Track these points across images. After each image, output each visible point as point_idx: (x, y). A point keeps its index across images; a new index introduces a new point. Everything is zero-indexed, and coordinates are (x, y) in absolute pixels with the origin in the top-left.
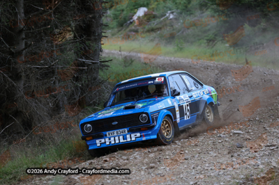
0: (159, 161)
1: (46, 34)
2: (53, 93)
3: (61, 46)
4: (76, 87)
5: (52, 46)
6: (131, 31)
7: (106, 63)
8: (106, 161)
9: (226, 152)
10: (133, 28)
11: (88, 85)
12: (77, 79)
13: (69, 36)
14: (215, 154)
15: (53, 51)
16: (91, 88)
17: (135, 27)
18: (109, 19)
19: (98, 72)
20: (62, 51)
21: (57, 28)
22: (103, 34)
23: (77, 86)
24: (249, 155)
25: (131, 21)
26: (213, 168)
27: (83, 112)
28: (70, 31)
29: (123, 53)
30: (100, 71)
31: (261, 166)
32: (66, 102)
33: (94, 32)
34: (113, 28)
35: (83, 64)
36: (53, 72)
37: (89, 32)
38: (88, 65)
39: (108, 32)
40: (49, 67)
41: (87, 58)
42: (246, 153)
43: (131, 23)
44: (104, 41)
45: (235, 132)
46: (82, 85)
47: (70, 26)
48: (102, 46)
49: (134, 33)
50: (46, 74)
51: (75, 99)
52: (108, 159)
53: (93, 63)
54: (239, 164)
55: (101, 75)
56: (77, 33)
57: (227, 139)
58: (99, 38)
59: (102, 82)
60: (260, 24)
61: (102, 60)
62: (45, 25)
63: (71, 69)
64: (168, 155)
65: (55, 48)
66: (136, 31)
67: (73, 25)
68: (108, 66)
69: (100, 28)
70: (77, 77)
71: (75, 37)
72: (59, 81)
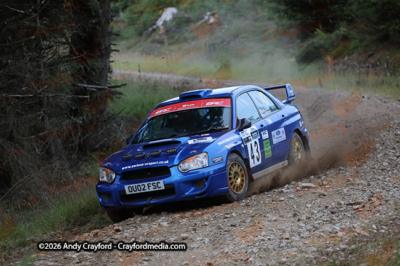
0: (195, 230)
1: (29, 48)
2: (41, 134)
3: (51, 65)
4: (75, 125)
5: (39, 67)
6: (154, 42)
7: (118, 89)
8: (118, 231)
9: (290, 215)
10: (157, 37)
11: (91, 122)
12: (76, 113)
13: (64, 50)
14: (275, 218)
15: (39, 73)
16: (96, 126)
17: (160, 35)
18: (122, 25)
19: (105, 102)
20: (52, 73)
21: (45, 39)
22: (113, 47)
23: (76, 123)
24: (323, 218)
25: (155, 27)
26: (272, 237)
27: (85, 161)
28: (65, 43)
29: (142, 74)
30: (109, 100)
31: (340, 234)
32: (60, 147)
33: (100, 45)
34: (128, 38)
35: (84, 91)
36: (41, 104)
37: (93, 45)
38: (92, 93)
39: (121, 45)
40: (35, 96)
41: (90, 82)
42: (319, 215)
43: (154, 30)
44: (113, 56)
45: (304, 185)
46: (83, 121)
47: (63, 35)
48: (112, 64)
49: (158, 45)
50: (31, 107)
51: (73, 142)
52: (121, 228)
53: (99, 89)
54: (309, 231)
55: (111, 107)
56: (75, 46)
57: (292, 196)
58: (107, 52)
59: (113, 117)
60: (338, 29)
61: (113, 84)
62: (28, 35)
63: (66, 98)
64: (208, 220)
65: (42, 69)
66: (161, 42)
67: (68, 34)
68: (121, 94)
69: (107, 39)
70: (76, 110)
71: (71, 51)
72: (50, 117)
